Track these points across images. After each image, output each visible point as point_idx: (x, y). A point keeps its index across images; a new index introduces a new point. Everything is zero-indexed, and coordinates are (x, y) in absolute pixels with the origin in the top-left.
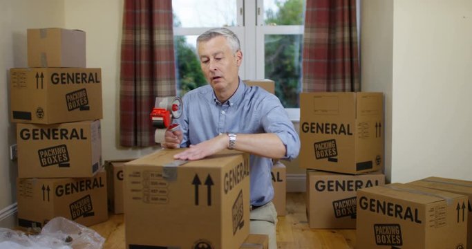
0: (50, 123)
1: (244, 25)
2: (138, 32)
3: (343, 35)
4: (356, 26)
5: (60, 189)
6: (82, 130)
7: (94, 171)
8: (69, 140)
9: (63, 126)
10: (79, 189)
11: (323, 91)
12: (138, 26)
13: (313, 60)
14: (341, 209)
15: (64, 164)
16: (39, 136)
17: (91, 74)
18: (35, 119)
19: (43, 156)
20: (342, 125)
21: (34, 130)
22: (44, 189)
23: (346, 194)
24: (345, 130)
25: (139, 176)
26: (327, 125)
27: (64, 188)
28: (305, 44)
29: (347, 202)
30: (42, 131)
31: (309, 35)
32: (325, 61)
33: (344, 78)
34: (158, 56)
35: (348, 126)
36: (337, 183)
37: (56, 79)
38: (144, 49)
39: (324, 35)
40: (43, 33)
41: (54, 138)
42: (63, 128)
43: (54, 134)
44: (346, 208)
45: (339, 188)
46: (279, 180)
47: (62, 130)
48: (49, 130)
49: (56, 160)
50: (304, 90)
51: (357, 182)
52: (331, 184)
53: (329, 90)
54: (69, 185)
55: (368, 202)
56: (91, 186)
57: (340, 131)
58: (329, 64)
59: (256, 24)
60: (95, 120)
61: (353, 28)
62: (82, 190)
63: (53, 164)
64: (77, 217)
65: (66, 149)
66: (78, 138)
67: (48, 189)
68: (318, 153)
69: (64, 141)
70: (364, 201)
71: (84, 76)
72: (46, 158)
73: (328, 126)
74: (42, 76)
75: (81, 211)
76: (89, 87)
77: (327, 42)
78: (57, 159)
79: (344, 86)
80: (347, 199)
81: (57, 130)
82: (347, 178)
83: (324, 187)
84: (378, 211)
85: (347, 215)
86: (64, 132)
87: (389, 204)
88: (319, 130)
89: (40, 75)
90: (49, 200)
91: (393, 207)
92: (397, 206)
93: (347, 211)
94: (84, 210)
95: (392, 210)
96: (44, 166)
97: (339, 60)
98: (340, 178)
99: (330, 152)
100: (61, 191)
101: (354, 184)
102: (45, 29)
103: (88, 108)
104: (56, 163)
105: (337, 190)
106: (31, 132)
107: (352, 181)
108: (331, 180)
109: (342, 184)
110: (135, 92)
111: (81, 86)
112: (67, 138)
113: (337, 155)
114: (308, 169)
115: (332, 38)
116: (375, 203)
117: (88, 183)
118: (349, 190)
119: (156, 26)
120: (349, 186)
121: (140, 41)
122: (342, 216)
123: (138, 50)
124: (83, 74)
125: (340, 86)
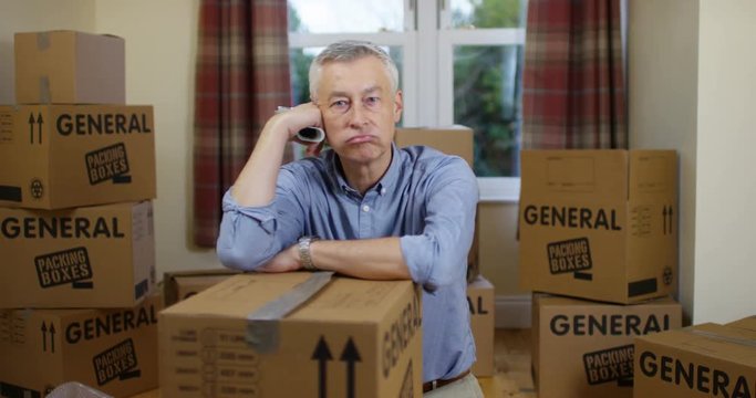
0: (56, 207)
1: (416, 28)
2: (225, 40)
3: (597, 45)
4: (619, 29)
5: (74, 329)
6: (115, 220)
7: (138, 296)
8: (92, 238)
9: (80, 213)
10: (111, 328)
11: (558, 147)
12: (225, 30)
13: (541, 91)
14: (599, 368)
15: (82, 283)
16: (36, 232)
17: (134, 117)
18: (28, 199)
19: (44, 268)
20: (601, 212)
21: (27, 221)
22: (44, 329)
23: (609, 341)
24: (606, 221)
25: (194, 340)
26: (571, 210)
27: (82, 328)
28: (528, 62)
29: (610, 355)
30: (43, 224)
31: (534, 47)
32: (561, 92)
33: (597, 123)
34: (260, 83)
35: (613, 213)
36: (592, 319)
37: (67, 125)
38: (236, 72)
39: (561, 46)
40: (43, 40)
41: (64, 235)
42: (80, 216)
43: (64, 228)
44: (608, 366)
45: (595, 328)
46: (480, 312)
47: (78, 220)
48: (54, 221)
49: (67, 276)
50: (525, 144)
51: (628, 318)
52: (580, 321)
53: (569, 146)
54: (91, 321)
55: (658, 362)
56: (135, 322)
57: (598, 223)
58: (570, 99)
59: (438, 26)
60: (142, 202)
61: (615, 33)
62: (116, 331)
63: (62, 282)
64: (108, 380)
65: (86, 254)
66: (108, 235)
67: (52, 330)
68: (554, 261)
69: (83, 241)
70: (648, 360)
71: (121, 120)
72: (51, 271)
73: (574, 214)
74: (40, 120)
75: (114, 368)
76: (131, 140)
77: (567, 57)
78: (70, 273)
79: (598, 138)
80: (610, 350)
81: (70, 220)
82: (610, 311)
83: (566, 327)
84: (678, 382)
85: (610, 380)
86: (82, 224)
87: (702, 369)
88: (557, 220)
89: (36, 118)
90: (53, 351)
91: (709, 376)
92: (717, 373)
93: (610, 372)
94: (120, 366)
95: (707, 380)
96: (47, 286)
97: (589, 91)
98: (598, 311)
99: (577, 262)
100: (77, 332)
101: (623, 321)
102: (48, 34)
103: (128, 180)
104: (68, 281)
105: (591, 332)
106: (21, 224)
107: (620, 317)
108: (579, 314)
109: (600, 321)
110: (221, 149)
111: (115, 139)
112: (88, 235)
113: (590, 267)
114: (535, 292)
115: (576, 51)
116: (672, 365)
117: (129, 317)
118: (613, 332)
119: (258, 29)
120: (614, 325)
121: (230, 58)
122: (600, 381)
123: (225, 72)
124: (118, 116)
125: (590, 138)
